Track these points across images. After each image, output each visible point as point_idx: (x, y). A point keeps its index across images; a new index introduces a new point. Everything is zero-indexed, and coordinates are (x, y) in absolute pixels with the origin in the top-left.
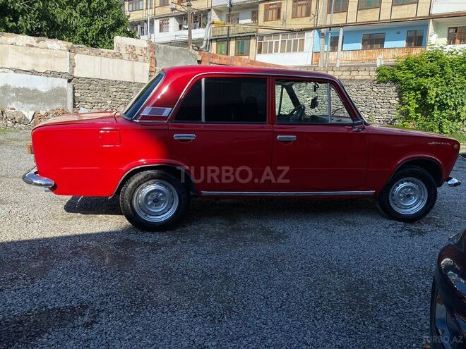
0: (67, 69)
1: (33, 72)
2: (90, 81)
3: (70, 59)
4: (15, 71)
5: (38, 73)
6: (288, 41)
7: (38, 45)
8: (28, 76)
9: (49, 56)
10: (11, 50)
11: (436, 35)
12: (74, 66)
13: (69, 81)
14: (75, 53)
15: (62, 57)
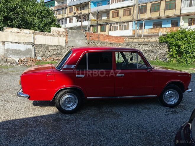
0: (32, 41)
1: (19, 43)
2: (41, 45)
3: (34, 37)
4: (12, 42)
5: (21, 43)
6: (122, 26)
7: (20, 32)
8: (17, 44)
9: (25, 36)
10: (10, 34)
11: (183, 22)
12: (35, 40)
13: (33, 46)
14: (36, 34)
15: (30, 36)
